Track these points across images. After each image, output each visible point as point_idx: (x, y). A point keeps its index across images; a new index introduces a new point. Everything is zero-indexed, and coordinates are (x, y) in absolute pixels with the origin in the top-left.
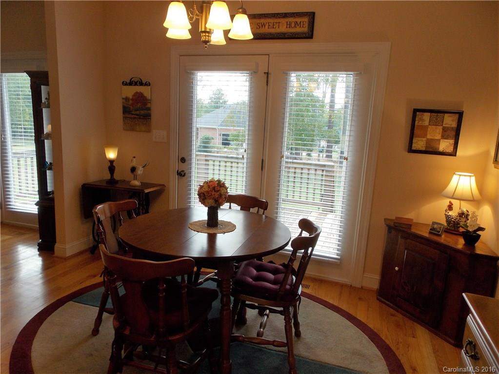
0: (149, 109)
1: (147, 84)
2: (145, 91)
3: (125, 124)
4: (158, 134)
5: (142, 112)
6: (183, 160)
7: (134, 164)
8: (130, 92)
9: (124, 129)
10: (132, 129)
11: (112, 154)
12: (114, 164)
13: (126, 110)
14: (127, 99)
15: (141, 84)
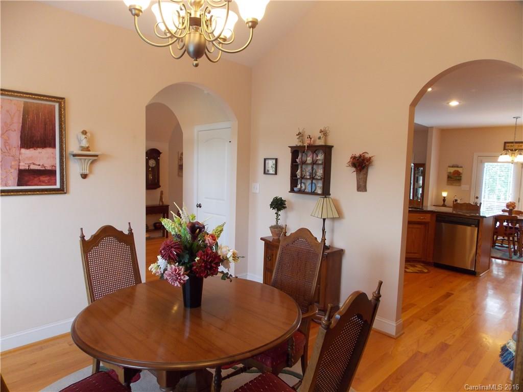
0: (461, 177)
1: (461, 167)
2: (460, 170)
3: (448, 182)
4: (464, 187)
5: (458, 178)
6: (477, 198)
7: (456, 198)
8: (452, 170)
9: (448, 185)
10: (452, 184)
11: (445, 194)
12: (446, 198)
13: (449, 177)
14: (450, 173)
15: (458, 167)
